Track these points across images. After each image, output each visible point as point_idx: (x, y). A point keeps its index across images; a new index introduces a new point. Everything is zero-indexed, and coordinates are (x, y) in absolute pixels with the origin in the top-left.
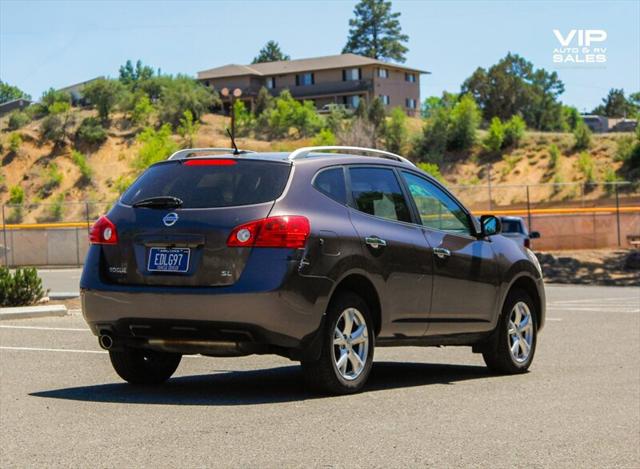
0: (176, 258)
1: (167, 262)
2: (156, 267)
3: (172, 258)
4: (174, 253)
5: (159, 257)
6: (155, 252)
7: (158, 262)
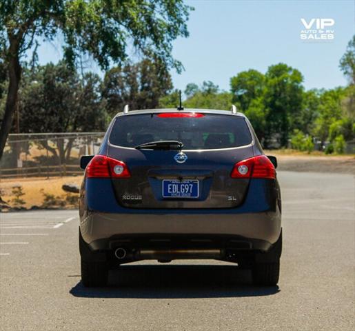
0: (187, 187)
1: (179, 190)
2: (170, 195)
3: (183, 187)
4: (185, 184)
5: (171, 187)
6: (166, 183)
7: (171, 190)
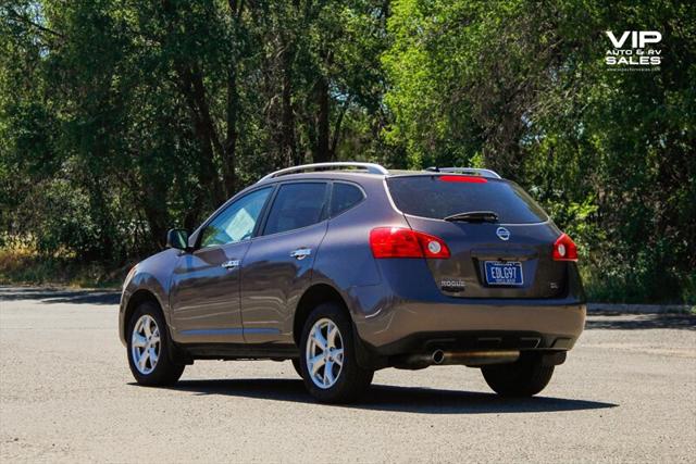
0: (511, 272)
1: (503, 275)
2: (494, 280)
3: (507, 271)
4: (508, 267)
5: (494, 271)
6: (490, 265)
7: (495, 275)
